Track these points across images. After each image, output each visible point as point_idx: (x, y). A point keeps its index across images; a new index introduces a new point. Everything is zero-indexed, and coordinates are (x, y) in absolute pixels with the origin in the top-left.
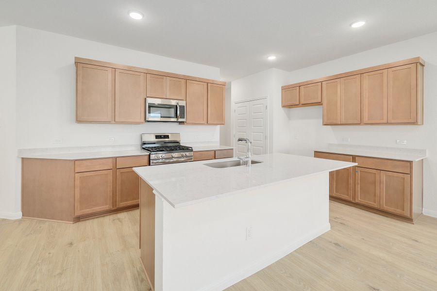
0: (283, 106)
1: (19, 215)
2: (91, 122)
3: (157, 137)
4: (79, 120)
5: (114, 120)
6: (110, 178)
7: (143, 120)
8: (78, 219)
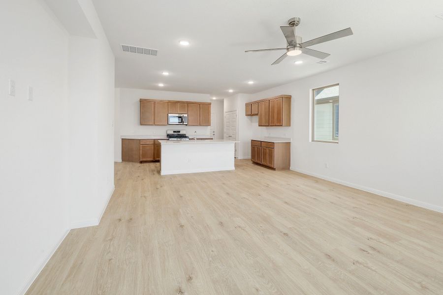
0: (246, 115)
1: (121, 161)
2: (145, 125)
3: (174, 132)
4: (141, 124)
5: (154, 124)
6: (153, 148)
7: (166, 124)
8: (141, 162)
